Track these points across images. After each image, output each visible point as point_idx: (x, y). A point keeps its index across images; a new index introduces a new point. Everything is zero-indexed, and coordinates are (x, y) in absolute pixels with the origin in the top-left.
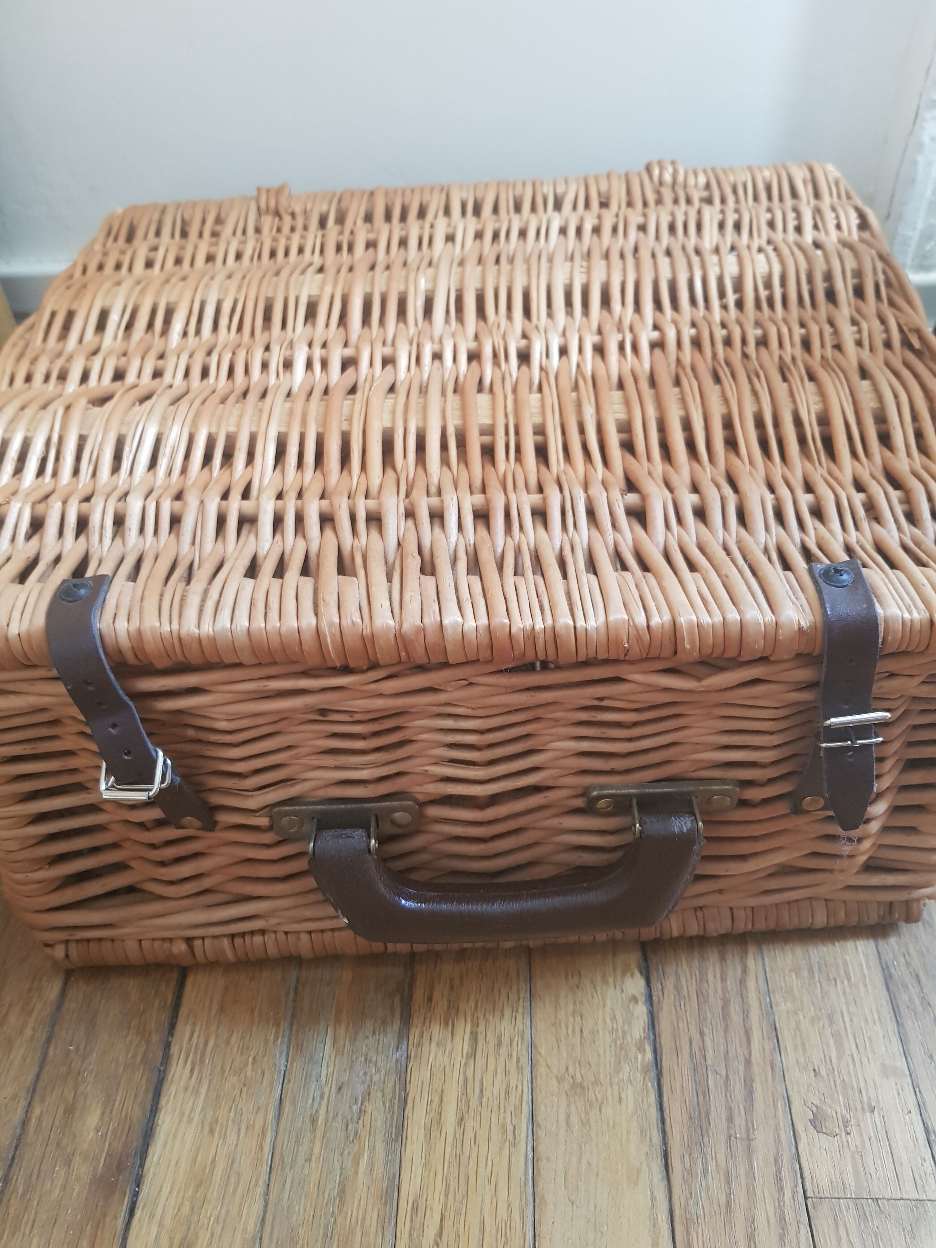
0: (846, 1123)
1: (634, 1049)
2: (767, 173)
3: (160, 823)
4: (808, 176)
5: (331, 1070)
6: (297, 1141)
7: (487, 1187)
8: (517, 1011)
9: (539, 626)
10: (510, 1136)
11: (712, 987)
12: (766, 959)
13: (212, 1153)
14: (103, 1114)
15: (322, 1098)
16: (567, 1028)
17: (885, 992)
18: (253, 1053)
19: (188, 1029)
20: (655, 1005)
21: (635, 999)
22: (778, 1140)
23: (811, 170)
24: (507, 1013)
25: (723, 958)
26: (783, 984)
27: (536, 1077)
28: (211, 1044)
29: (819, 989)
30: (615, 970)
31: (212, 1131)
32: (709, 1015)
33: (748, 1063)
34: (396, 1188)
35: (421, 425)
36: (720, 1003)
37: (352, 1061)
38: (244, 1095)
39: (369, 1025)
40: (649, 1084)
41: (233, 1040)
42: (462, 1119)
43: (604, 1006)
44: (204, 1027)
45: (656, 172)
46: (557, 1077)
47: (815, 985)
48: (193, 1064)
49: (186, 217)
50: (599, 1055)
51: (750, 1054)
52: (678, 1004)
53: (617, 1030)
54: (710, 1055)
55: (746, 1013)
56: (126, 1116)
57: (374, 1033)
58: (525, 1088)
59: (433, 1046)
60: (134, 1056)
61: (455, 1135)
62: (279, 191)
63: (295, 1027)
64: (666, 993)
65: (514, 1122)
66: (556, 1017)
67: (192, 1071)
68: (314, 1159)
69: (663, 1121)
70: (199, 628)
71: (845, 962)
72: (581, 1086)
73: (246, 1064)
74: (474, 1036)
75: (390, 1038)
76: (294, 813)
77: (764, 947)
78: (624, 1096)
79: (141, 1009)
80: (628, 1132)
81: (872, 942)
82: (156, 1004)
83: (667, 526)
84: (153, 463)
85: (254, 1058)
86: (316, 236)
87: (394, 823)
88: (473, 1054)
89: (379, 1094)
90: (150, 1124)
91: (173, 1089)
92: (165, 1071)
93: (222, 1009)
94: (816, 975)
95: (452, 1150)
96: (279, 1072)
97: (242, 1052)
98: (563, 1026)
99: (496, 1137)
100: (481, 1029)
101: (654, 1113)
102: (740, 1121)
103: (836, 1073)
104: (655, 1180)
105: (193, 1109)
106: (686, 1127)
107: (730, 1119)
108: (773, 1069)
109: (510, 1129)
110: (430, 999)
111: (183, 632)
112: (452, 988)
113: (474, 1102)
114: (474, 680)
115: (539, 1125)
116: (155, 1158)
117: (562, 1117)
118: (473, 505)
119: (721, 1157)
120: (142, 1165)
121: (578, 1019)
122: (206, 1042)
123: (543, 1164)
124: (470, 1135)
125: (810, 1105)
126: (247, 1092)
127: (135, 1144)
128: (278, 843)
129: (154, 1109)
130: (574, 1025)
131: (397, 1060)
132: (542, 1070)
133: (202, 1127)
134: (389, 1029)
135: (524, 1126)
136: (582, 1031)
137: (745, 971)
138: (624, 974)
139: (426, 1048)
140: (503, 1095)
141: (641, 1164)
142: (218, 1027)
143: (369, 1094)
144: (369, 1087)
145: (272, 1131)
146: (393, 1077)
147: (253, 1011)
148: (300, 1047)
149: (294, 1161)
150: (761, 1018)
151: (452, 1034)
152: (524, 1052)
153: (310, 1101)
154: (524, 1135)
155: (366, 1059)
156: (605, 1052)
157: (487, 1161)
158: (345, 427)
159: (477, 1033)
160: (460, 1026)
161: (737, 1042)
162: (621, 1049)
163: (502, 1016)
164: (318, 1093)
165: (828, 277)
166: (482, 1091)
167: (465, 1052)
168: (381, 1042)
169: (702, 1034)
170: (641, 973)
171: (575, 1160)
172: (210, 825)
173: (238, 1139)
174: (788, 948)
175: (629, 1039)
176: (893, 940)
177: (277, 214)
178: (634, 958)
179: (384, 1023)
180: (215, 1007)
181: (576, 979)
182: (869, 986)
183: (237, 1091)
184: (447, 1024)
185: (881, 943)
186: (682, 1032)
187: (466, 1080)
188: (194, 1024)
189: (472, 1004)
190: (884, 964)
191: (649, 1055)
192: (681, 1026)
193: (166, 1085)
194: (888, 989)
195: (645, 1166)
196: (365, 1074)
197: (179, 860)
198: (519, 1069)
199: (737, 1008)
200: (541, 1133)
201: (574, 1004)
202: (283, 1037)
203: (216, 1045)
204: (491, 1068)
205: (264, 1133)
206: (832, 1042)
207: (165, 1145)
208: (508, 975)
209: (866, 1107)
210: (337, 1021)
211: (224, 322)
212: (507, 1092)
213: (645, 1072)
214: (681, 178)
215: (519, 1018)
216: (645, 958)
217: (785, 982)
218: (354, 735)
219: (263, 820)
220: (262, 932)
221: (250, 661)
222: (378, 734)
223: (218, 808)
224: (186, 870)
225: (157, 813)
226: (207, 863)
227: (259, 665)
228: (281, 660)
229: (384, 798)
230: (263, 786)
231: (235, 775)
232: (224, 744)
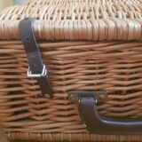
3: (39, 96)
87: (100, 99)
111: (55, 27)
128: (68, 104)
172: (52, 97)
197: (42, 109)
218: (94, 69)
219: (66, 95)
220: (60, 132)
221: (72, 38)
222: (100, 68)
223: (54, 93)
224: (44, 112)
225: (39, 92)
226: (49, 110)
227: (74, 41)
228: (81, 38)
229: (98, 90)
230: (67, 85)
231: (61, 80)
232: (60, 69)
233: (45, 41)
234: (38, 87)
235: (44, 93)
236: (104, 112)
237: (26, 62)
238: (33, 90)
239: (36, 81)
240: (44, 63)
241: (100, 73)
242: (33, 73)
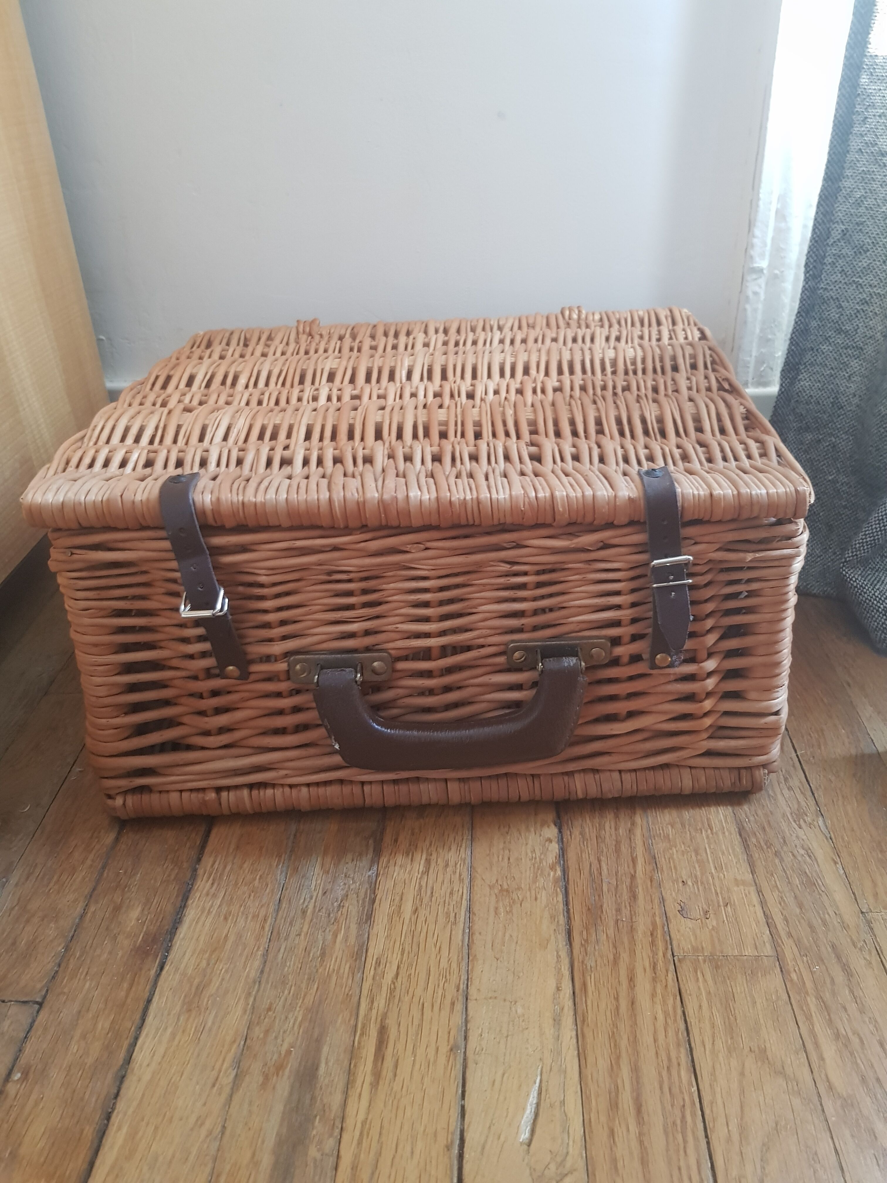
0: (706, 912)
1: (548, 869)
2: (641, 313)
3: (209, 674)
4: (669, 313)
5: (319, 882)
6: (291, 924)
7: (433, 949)
8: (461, 846)
9: (469, 497)
10: (452, 919)
11: (608, 834)
12: (650, 818)
13: (226, 931)
14: (143, 910)
15: (311, 898)
16: (498, 857)
17: (738, 837)
18: (260, 873)
19: (211, 860)
20: (565, 844)
21: (550, 840)
22: (654, 924)
23: (671, 311)
24: (454, 848)
25: (617, 817)
26: (661, 832)
27: (474, 885)
28: (228, 868)
29: (688, 835)
30: (536, 823)
31: (226, 919)
32: (605, 850)
33: (633, 877)
34: (364, 951)
35: (401, 420)
36: (614, 843)
37: (335, 877)
38: (252, 898)
39: (349, 856)
40: (558, 889)
41: (245, 865)
42: (416, 909)
43: (527, 844)
44: (223, 858)
45: (567, 313)
46: (489, 886)
47: (686, 833)
48: (214, 880)
49: (248, 336)
50: (522, 873)
51: (635, 872)
52: (581, 843)
53: (536, 858)
54: (605, 872)
55: (632, 849)
56: (161, 910)
57: (353, 860)
58: (465, 891)
59: (397, 868)
60: (169, 876)
61: (411, 919)
62: (313, 322)
63: (293, 857)
64: (573, 837)
65: (456, 911)
66: (490, 851)
67: (213, 884)
68: (303, 934)
69: (568, 911)
70: (255, 497)
71: (708, 820)
72: (507, 891)
73: (255, 879)
74: (428, 862)
75: (365, 862)
76: (305, 661)
77: (649, 811)
78: (539, 896)
79: (176, 848)
80: (541, 918)
81: (730, 808)
82: (188, 845)
83: (554, 462)
84: (225, 438)
85: (261, 876)
86: (336, 343)
87: (374, 671)
88: (427, 871)
89: (355, 896)
90: (179, 916)
91: (198, 895)
92: (192, 885)
93: (237, 848)
94: (687, 827)
95: (408, 928)
96: (280, 884)
97: (251, 873)
98: (495, 856)
99: (441, 919)
100: (434, 856)
101: (561, 906)
102: (626, 912)
103: (699, 884)
104: (560, 946)
105: (212, 906)
106: (585, 915)
107: (618, 910)
108: (651, 881)
109: (452, 915)
110: (396, 841)
111: (246, 500)
112: (413, 834)
113: (426, 900)
114: (429, 544)
115: (474, 914)
116: (182, 936)
117: (492, 910)
118: (432, 452)
119: (611, 932)
120: (171, 940)
121: (507, 852)
122: (225, 867)
123: (476, 936)
124: (422, 918)
125: (679, 902)
126: (254, 897)
127: (167, 927)
128: (293, 693)
129: (183, 906)
130: (503, 855)
131: (369, 876)
132: (478, 882)
133: (219, 916)
134: (364, 858)
135: (463, 913)
136: (509, 859)
137: (633, 824)
138: (542, 825)
139: (391, 868)
140: (448, 895)
141: (550, 936)
142: (234, 858)
143: (347, 896)
144: (347, 891)
145: (272, 919)
146: (367, 886)
147: (261, 848)
148: (296, 870)
149: (288, 936)
150: (644, 852)
151: (412, 860)
152: (465, 870)
153: (302, 901)
154: (462, 918)
155: (346, 876)
156: (526, 871)
157: (434, 934)
158: (351, 421)
159: (430, 859)
160: (417, 856)
161: (626, 865)
162: (538, 869)
163: (450, 849)
164: (308, 896)
165: (674, 358)
166: (432, 893)
167: (421, 870)
168: (358, 865)
169: (599, 861)
170: (555, 825)
171: (500, 934)
172: (245, 675)
173: (246, 924)
174: (666, 811)
175: (544, 864)
176: (746, 807)
177: (310, 334)
178: (551, 816)
179: (361, 855)
180: (233, 846)
181: (506, 829)
182: (727, 834)
183: (247, 895)
184: (408, 855)
185: (737, 809)
186: (584, 860)
187: (420, 887)
188: (216, 856)
189: (427, 843)
190: (738, 821)
191: (559, 873)
192: (583, 856)
193: (193, 892)
194: (740, 835)
195: (553, 938)
196: (345, 884)
197: (219, 711)
198: (461, 880)
199: (626, 845)
200: (476, 919)
201: (505, 843)
202: (283, 863)
203: (232, 869)
204: (440, 880)
205: (265, 920)
206: (697, 866)
207: (189, 927)
208: (455, 826)
209: (721, 903)
210: (325, 853)
211: (273, 380)
212: (451, 893)
213: (556, 881)
214: (583, 316)
215: (462, 850)
216: (559, 816)
217: (663, 830)
218: (349, 594)
219: (282, 666)
220: (273, 786)
221: (286, 523)
222: (365, 592)
223: (252, 662)
224: (223, 720)
225: (209, 662)
226: (239, 715)
227: (291, 529)
228: (306, 523)
229: (368, 649)
230: (285, 638)
231: (267, 625)
232: (262, 598)
233: (221, 529)
234: (206, 646)
235: (222, 665)
236: (395, 712)
237: (174, 581)
238: (191, 657)
239: (200, 631)
240: (222, 583)
241: (366, 605)
242: (192, 609)
